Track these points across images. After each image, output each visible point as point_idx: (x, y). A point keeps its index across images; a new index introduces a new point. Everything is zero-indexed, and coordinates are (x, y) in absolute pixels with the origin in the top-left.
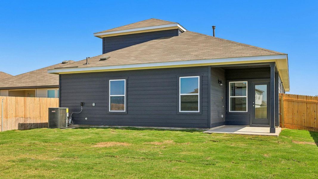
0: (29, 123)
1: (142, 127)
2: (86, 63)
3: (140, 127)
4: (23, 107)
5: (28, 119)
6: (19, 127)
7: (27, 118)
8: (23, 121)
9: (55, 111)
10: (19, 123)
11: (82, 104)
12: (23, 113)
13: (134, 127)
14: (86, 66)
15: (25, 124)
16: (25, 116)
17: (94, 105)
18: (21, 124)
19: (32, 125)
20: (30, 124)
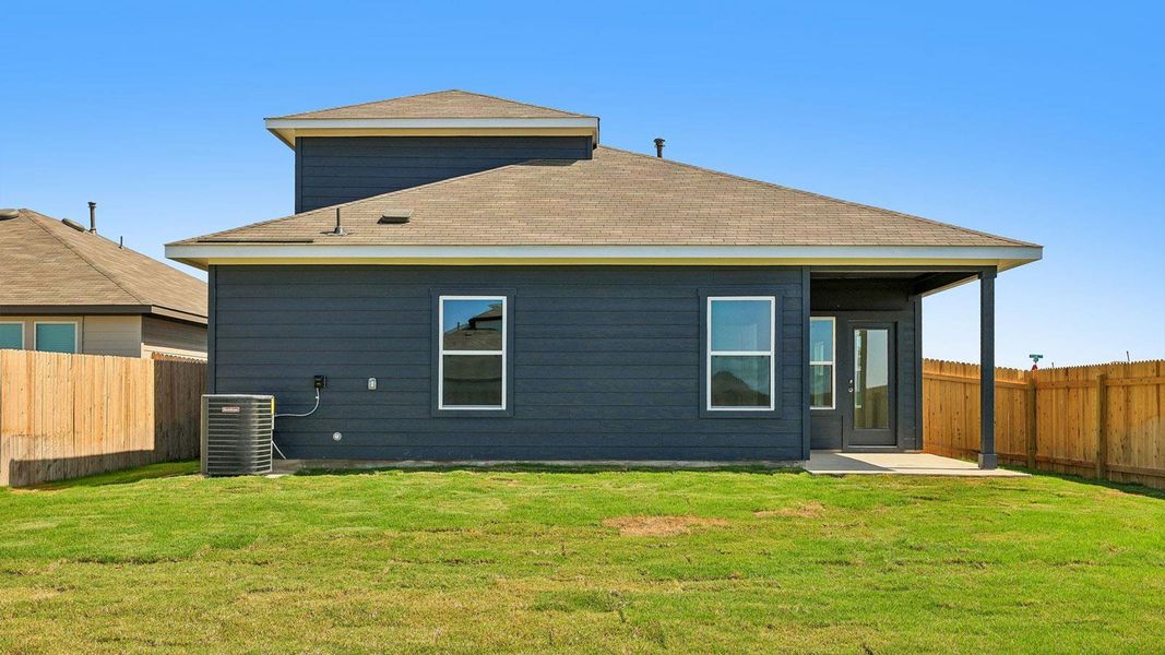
0: (40, 458)
1: (570, 463)
2: (337, 231)
3: (562, 463)
4: (25, 389)
5: (40, 440)
6: (12, 474)
7: (36, 437)
8: (25, 452)
9: (237, 410)
10: (12, 461)
11: (320, 382)
12: (26, 417)
13: (541, 462)
14: (336, 239)
15: (29, 462)
16: (29, 428)
17: (372, 384)
18: (17, 462)
19: (49, 466)
20: (44, 461)
